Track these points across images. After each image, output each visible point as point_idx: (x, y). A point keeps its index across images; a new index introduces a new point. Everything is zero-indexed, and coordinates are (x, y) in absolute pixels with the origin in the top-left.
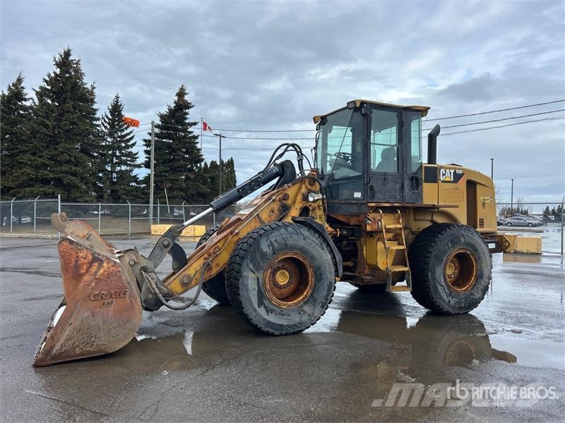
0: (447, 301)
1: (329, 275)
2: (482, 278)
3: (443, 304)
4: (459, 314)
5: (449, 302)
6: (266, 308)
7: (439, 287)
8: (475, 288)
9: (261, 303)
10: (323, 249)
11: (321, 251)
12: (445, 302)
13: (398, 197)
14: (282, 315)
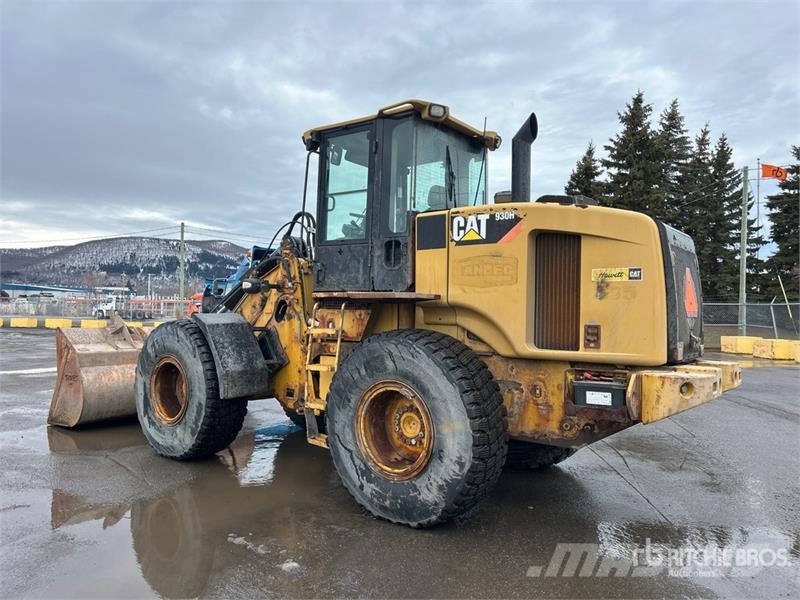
0: (358, 484)
1: (198, 393)
2: (441, 458)
3: (352, 487)
4: (389, 521)
5: (362, 487)
6: (149, 418)
7: (342, 451)
8: (425, 477)
9: (146, 412)
10: (195, 356)
11: (193, 359)
12: (355, 486)
13: (361, 281)
14: (160, 431)
